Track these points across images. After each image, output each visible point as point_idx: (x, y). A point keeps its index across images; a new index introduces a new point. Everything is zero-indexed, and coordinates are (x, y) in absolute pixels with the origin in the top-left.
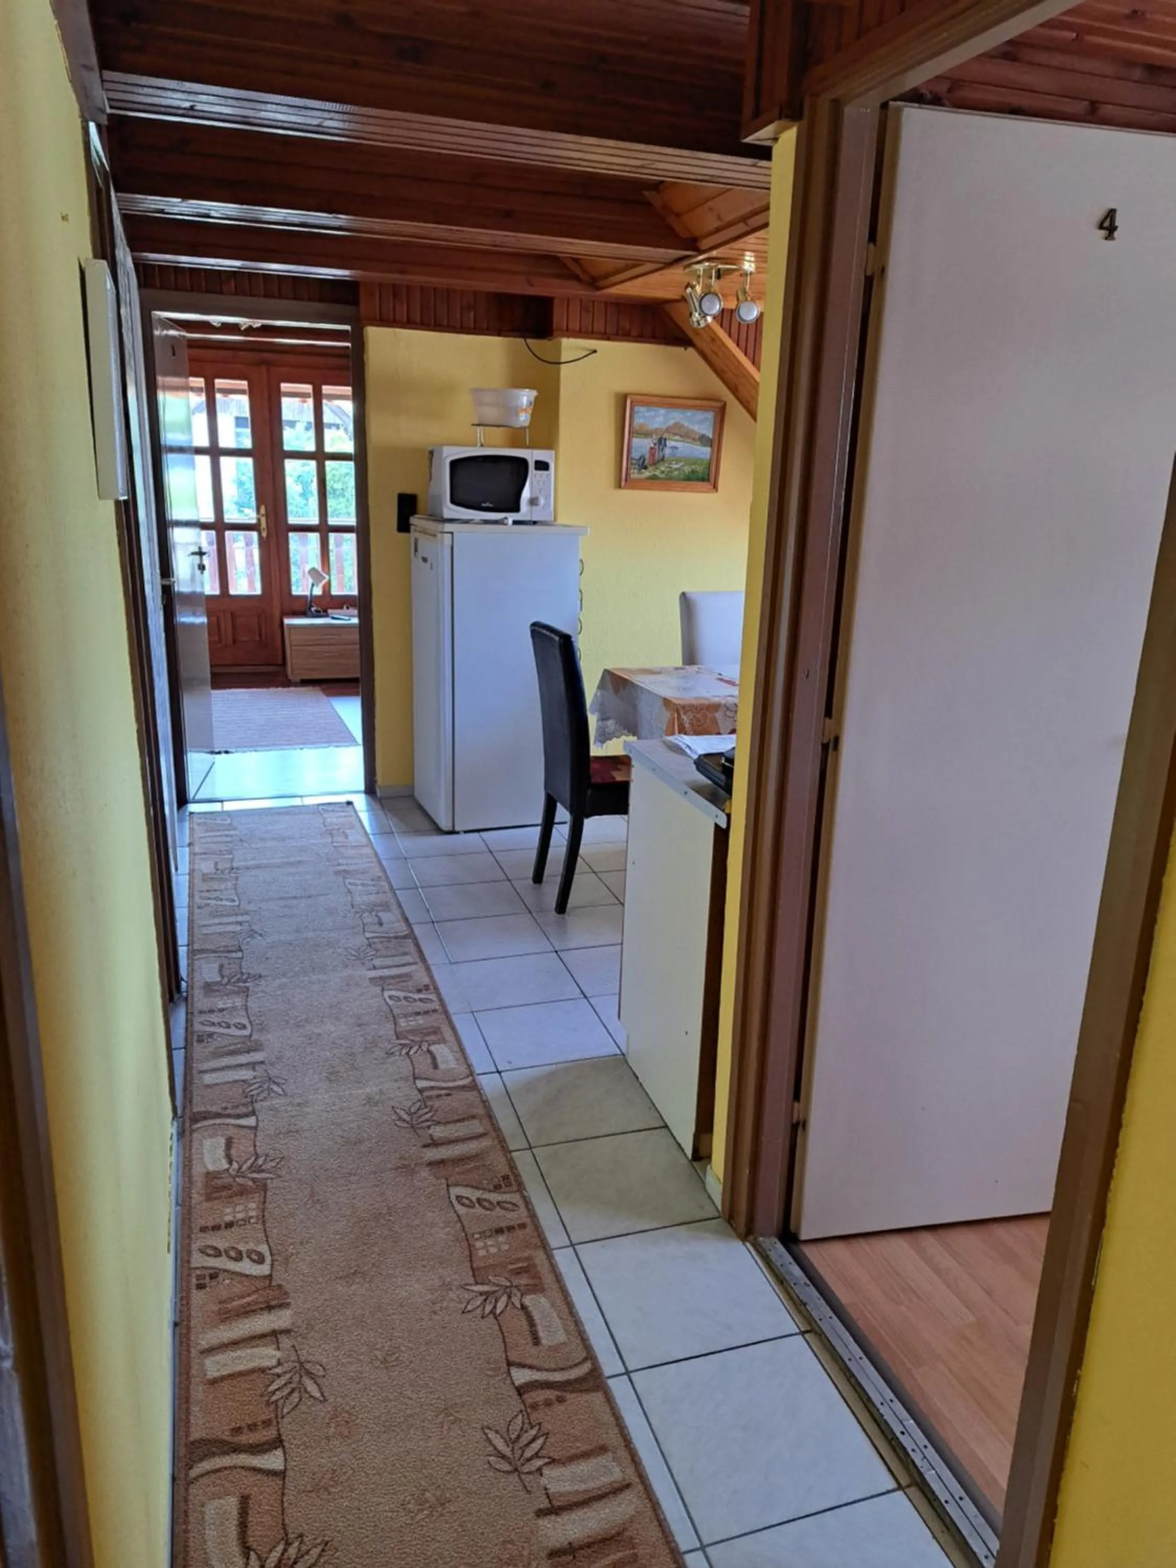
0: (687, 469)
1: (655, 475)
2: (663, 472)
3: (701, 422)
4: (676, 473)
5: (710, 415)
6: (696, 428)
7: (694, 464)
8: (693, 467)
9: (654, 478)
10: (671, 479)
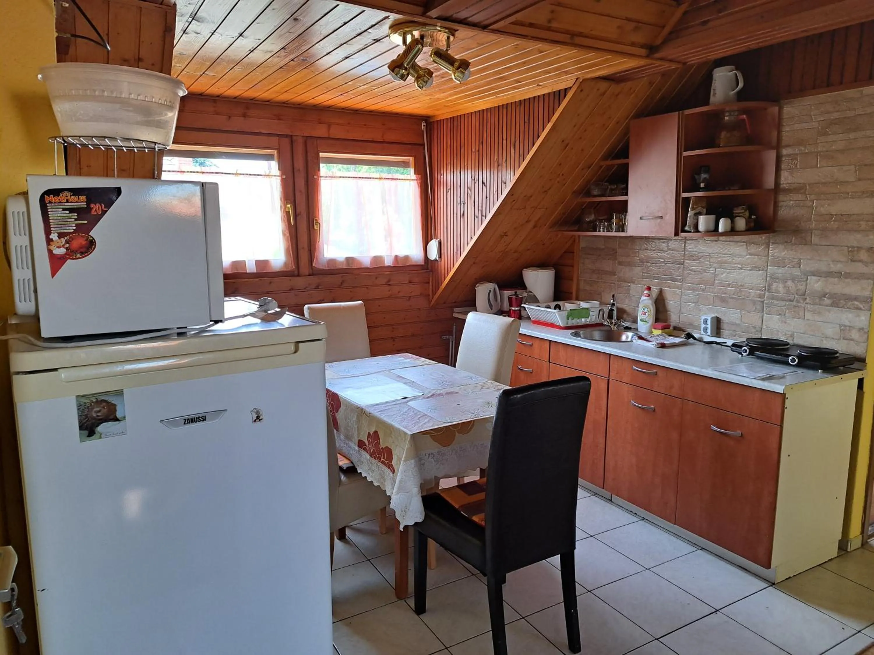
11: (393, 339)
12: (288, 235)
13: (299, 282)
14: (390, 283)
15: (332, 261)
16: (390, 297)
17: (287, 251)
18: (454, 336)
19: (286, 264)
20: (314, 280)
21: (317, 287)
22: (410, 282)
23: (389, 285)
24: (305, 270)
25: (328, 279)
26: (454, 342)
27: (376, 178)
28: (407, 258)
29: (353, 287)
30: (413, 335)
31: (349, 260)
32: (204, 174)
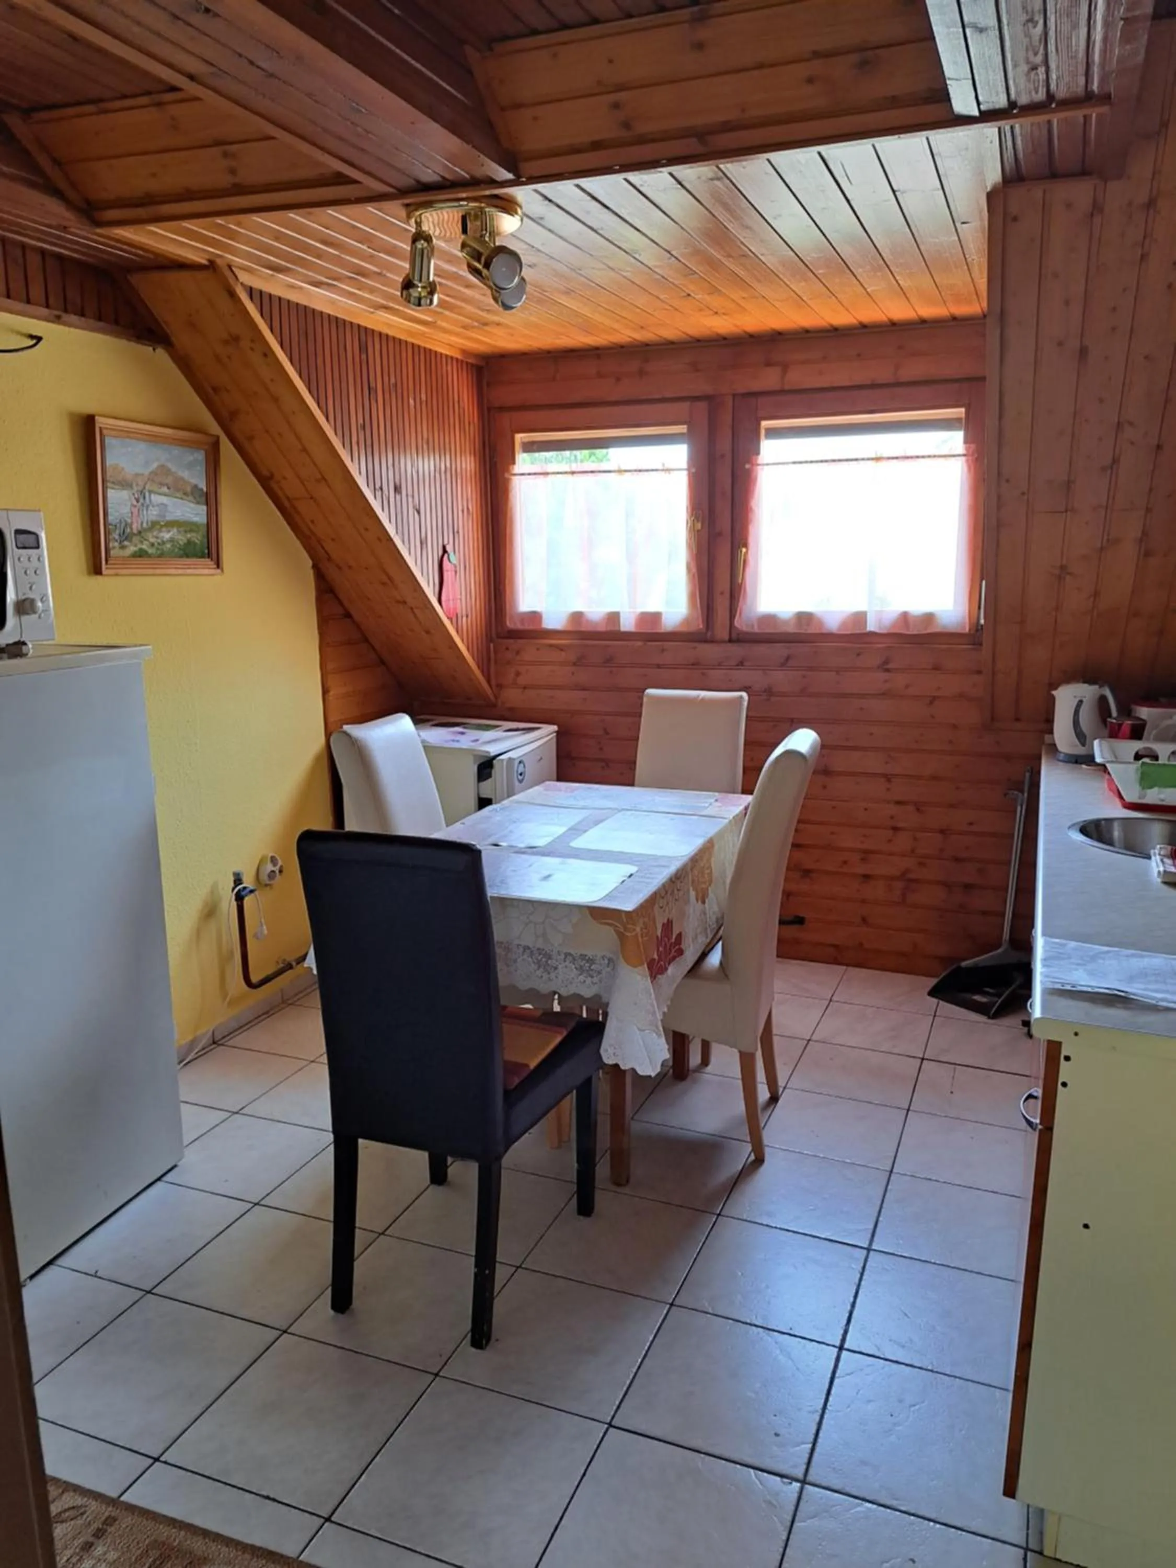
0: (182, 539)
1: (141, 550)
2: (153, 545)
3: (190, 466)
4: (168, 546)
5: (200, 456)
6: (185, 474)
7: (191, 531)
8: (189, 536)
9: (141, 554)
10: (161, 556)
11: (888, 778)
12: (694, 570)
13: (709, 652)
14: (890, 666)
15: (770, 619)
16: (885, 694)
17: (692, 597)
18: (1026, 795)
19: (686, 621)
20: (737, 651)
21: (741, 663)
22: (936, 668)
23: (888, 670)
24: (721, 632)
25: (762, 649)
26: (1024, 807)
27: (868, 459)
28: (929, 618)
29: (811, 669)
30: (935, 778)
31: (804, 618)
32: (575, 475)
